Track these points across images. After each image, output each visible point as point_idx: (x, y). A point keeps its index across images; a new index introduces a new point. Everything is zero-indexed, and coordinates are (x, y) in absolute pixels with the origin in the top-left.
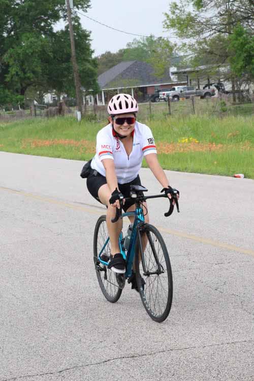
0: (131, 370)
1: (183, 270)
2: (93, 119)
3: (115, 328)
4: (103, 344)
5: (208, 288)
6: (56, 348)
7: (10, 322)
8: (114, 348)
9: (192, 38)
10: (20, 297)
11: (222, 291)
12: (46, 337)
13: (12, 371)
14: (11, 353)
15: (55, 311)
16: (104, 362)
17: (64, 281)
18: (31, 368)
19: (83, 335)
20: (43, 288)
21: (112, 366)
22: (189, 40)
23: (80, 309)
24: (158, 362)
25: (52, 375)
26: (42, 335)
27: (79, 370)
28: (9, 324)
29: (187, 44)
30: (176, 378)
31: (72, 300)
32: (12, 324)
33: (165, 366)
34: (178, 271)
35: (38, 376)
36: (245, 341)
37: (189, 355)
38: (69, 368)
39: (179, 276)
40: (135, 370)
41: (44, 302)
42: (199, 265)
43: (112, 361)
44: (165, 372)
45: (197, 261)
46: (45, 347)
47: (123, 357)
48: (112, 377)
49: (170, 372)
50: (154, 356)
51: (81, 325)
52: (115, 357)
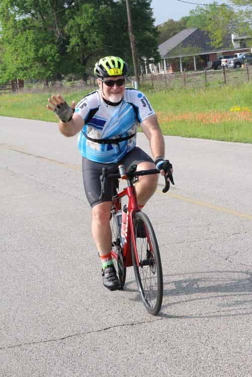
0: (128, 337)
1: (200, 240)
2: (150, 88)
3: (123, 297)
4: (107, 313)
5: (220, 258)
6: (64, 316)
7: (27, 292)
8: (117, 316)
9: (248, 6)
10: (42, 267)
11: (232, 261)
12: (56, 306)
13: (18, 338)
14: (21, 322)
15: (71, 281)
16: (105, 329)
17: (86, 252)
18: (37, 335)
19: (91, 303)
20: (65, 259)
21: (111, 333)
22: (246, 7)
23: (94, 279)
24: (154, 329)
25: (54, 342)
26: (54, 304)
27: (81, 337)
28: (26, 293)
29: (244, 11)
30: (167, 344)
31: (89, 270)
32: (28, 293)
33: (160, 333)
34: (195, 241)
35: (41, 343)
36: (240, 309)
37: (185, 322)
38: (71, 335)
39: (195, 246)
40: (132, 337)
41: (62, 272)
42: (217, 235)
43: (112, 329)
44: (159, 338)
45: (216, 231)
46: (54, 315)
47: (124, 325)
48: (109, 344)
49: (163, 338)
50: (152, 323)
51: (92, 294)
52: (116, 324)
